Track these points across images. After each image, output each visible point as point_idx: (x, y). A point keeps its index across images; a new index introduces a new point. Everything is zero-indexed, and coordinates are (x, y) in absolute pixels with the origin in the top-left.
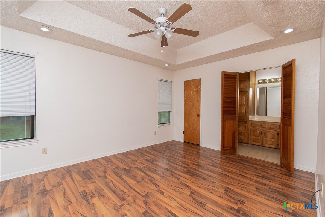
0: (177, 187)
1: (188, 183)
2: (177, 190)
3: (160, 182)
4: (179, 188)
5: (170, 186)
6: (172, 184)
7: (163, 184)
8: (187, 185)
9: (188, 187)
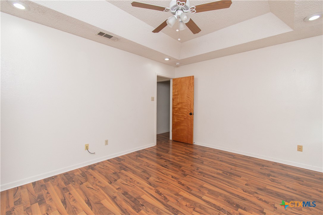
0: (160, 182)
1: (148, 187)
2: (161, 180)
3: (178, 187)
4: (159, 182)
5: (167, 183)
6: (165, 185)
7: (175, 185)
8: (150, 185)
9: (150, 183)
